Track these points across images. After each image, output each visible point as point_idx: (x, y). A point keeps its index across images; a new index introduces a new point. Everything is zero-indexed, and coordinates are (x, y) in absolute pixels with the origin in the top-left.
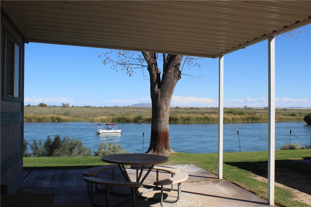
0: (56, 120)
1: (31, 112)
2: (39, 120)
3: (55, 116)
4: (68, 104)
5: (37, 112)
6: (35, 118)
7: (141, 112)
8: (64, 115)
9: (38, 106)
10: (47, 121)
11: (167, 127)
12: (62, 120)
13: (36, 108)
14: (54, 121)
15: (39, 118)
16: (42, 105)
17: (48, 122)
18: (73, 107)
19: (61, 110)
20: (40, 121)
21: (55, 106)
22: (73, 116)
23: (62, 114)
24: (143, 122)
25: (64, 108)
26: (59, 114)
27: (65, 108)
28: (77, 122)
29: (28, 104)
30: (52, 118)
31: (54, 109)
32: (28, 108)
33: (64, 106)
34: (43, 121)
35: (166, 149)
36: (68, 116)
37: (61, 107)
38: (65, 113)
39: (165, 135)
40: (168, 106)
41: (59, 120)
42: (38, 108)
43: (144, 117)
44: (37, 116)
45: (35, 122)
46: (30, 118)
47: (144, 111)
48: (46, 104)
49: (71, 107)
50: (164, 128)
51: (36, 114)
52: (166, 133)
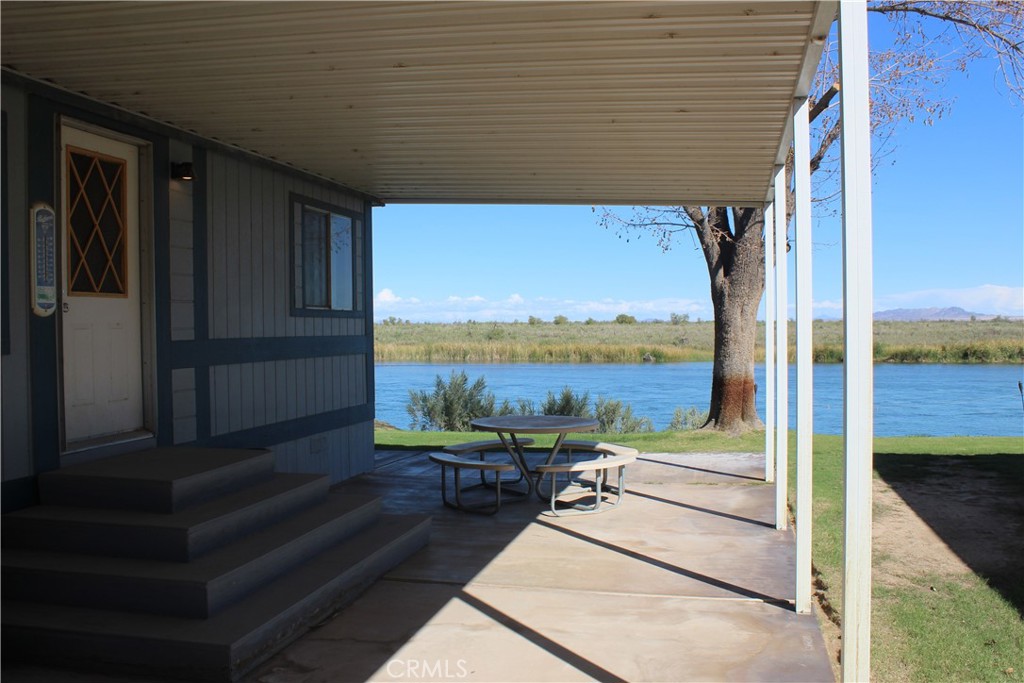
0: (651, 358)
1: (593, 337)
2: (610, 358)
3: (649, 347)
4: (687, 316)
5: (607, 336)
6: (599, 352)
7: (883, 334)
8: (674, 343)
9: (612, 323)
10: (629, 361)
11: (747, 368)
12: (665, 357)
13: (605, 327)
14: (646, 360)
15: (609, 352)
16: (623, 320)
17: (631, 362)
18: (699, 322)
19: (667, 330)
20: (613, 360)
21: (657, 322)
22: (695, 348)
23: (669, 343)
24: (884, 361)
25: (674, 327)
26: (661, 343)
27: (679, 327)
28: (704, 361)
29: (587, 319)
30: (642, 353)
31: (648, 330)
32: (586, 327)
33: (676, 321)
34: (620, 360)
35: (743, 420)
36: (683, 348)
37: (667, 323)
38: (677, 338)
39: (742, 387)
40: (749, 317)
41: (658, 357)
42: (610, 326)
43: (887, 348)
44: (603, 348)
45: (600, 363)
46: (587, 353)
47: (892, 331)
48: (632, 318)
49: (693, 323)
50: (739, 371)
51: (603, 341)
52: (745, 382)
